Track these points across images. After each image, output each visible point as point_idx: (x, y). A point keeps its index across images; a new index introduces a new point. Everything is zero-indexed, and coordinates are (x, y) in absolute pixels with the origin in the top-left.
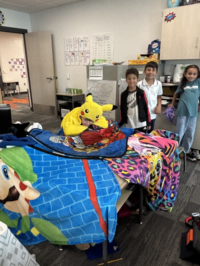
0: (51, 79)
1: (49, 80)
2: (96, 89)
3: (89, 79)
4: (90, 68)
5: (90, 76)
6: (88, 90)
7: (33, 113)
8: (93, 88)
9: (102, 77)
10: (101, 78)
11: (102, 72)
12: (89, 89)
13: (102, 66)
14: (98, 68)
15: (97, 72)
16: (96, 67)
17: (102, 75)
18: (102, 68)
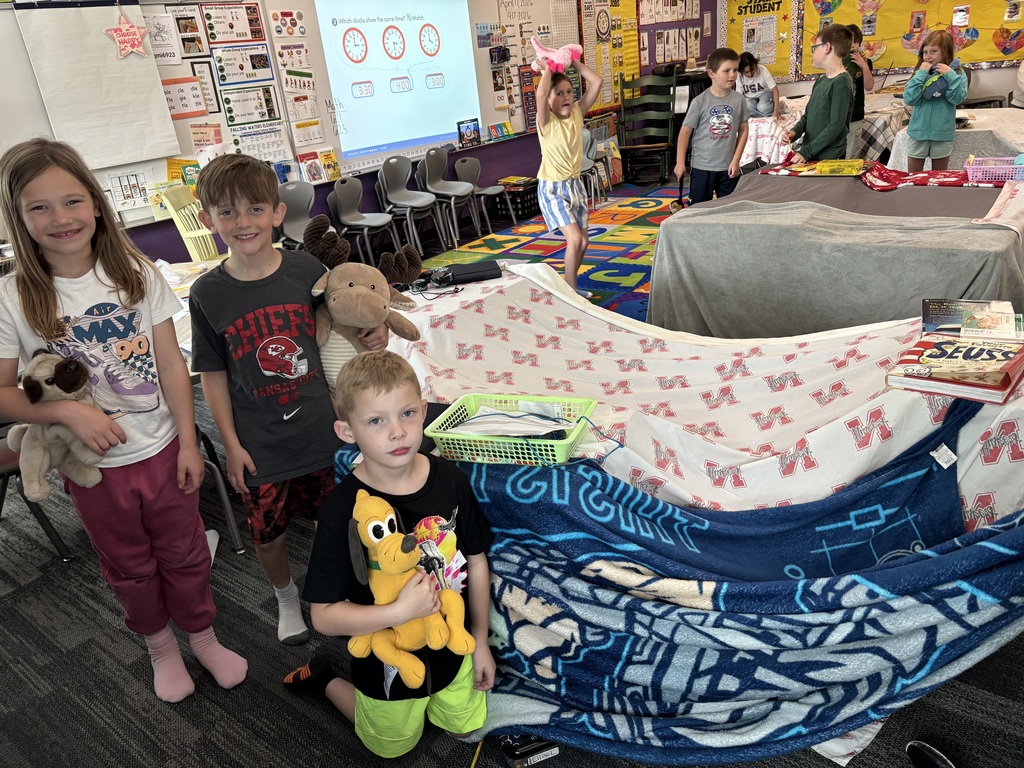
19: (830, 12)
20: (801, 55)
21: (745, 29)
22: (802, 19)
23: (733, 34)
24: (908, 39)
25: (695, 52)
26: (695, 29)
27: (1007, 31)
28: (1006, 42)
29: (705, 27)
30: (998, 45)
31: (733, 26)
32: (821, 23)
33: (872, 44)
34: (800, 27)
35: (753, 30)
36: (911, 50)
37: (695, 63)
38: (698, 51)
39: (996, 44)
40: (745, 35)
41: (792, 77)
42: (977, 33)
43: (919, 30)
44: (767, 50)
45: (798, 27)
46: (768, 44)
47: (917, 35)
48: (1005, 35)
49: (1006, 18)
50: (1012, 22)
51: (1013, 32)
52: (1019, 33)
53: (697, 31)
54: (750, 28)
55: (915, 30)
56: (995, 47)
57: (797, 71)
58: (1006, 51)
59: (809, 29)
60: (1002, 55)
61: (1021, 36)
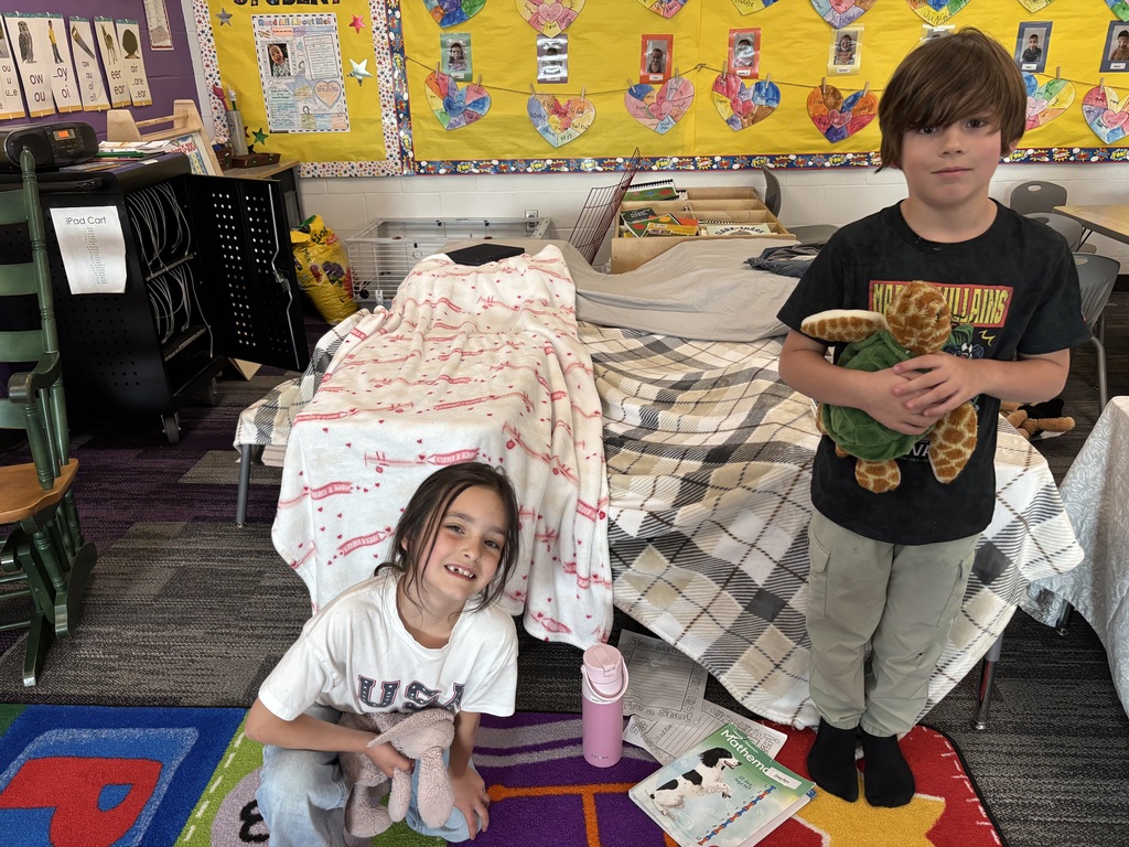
19: (462, 19)
20: (408, 115)
21: (261, 44)
22: (399, 32)
23: (232, 50)
24: (639, 96)
25: (134, 90)
26: (122, 27)
27: (835, 92)
28: (832, 116)
29: (153, 24)
30: (818, 120)
31: (226, 32)
32: (443, 45)
33: (563, 102)
34: (396, 49)
35: (283, 46)
36: (647, 122)
37: (134, 126)
38: (145, 87)
39: (813, 118)
40: (263, 56)
41: (393, 165)
42: (777, 92)
43: (660, 77)
44: (327, 97)
45: (392, 50)
46: (322, 85)
47: (657, 88)
48: (831, 100)
49: (830, 64)
50: (843, 74)
51: (845, 95)
52: (856, 97)
53: (128, 34)
54: (273, 39)
55: (652, 77)
56: (812, 125)
57: (403, 153)
58: (832, 134)
59: (417, 57)
60: (825, 141)
61: (860, 103)
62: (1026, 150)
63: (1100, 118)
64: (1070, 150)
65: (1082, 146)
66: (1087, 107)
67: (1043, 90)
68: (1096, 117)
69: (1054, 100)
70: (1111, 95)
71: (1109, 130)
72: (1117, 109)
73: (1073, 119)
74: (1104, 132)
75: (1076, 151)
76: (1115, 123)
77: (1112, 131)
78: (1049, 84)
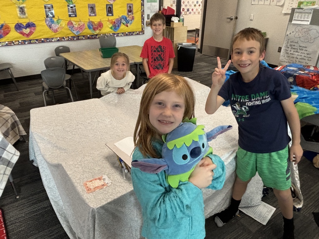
0: (232, 19)
1: (229, 20)
2: (297, 34)
3: (292, 23)
4: (296, 10)
5: (293, 19)
6: (286, 35)
7: (201, 55)
8: (294, 33)
9: (310, 21)
10: (309, 23)
11: (311, 16)
12: (288, 33)
13: (313, 10)
14: (306, 11)
15: (305, 15)
16: (304, 10)
17: (310, 20)
18: (312, 12)
61: (4, 27)
62: (57, 38)
63: (73, 29)
64: (68, 37)
65: (71, 36)
66: (68, 26)
67: (56, 22)
68: (72, 28)
69: (60, 25)
70: (74, 23)
71: (76, 32)
72: (76, 26)
73: (66, 29)
74: (75, 32)
75: (70, 37)
76: (77, 30)
77: (77, 32)
78: (57, 21)
